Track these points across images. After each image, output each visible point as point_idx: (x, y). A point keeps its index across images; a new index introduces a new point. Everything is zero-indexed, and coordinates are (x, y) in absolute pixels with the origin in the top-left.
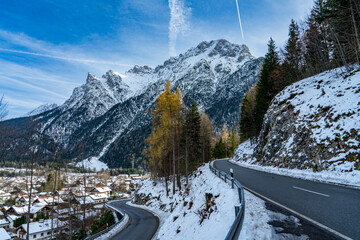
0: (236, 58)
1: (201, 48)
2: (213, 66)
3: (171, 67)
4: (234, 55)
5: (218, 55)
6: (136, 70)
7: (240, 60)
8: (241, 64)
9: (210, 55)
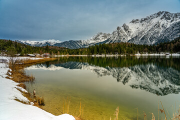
0: (170, 21)
1: (159, 14)
2: (161, 24)
3: (147, 21)
4: (170, 19)
5: (164, 19)
6: (133, 22)
7: (171, 21)
8: (172, 23)
9: (161, 19)
